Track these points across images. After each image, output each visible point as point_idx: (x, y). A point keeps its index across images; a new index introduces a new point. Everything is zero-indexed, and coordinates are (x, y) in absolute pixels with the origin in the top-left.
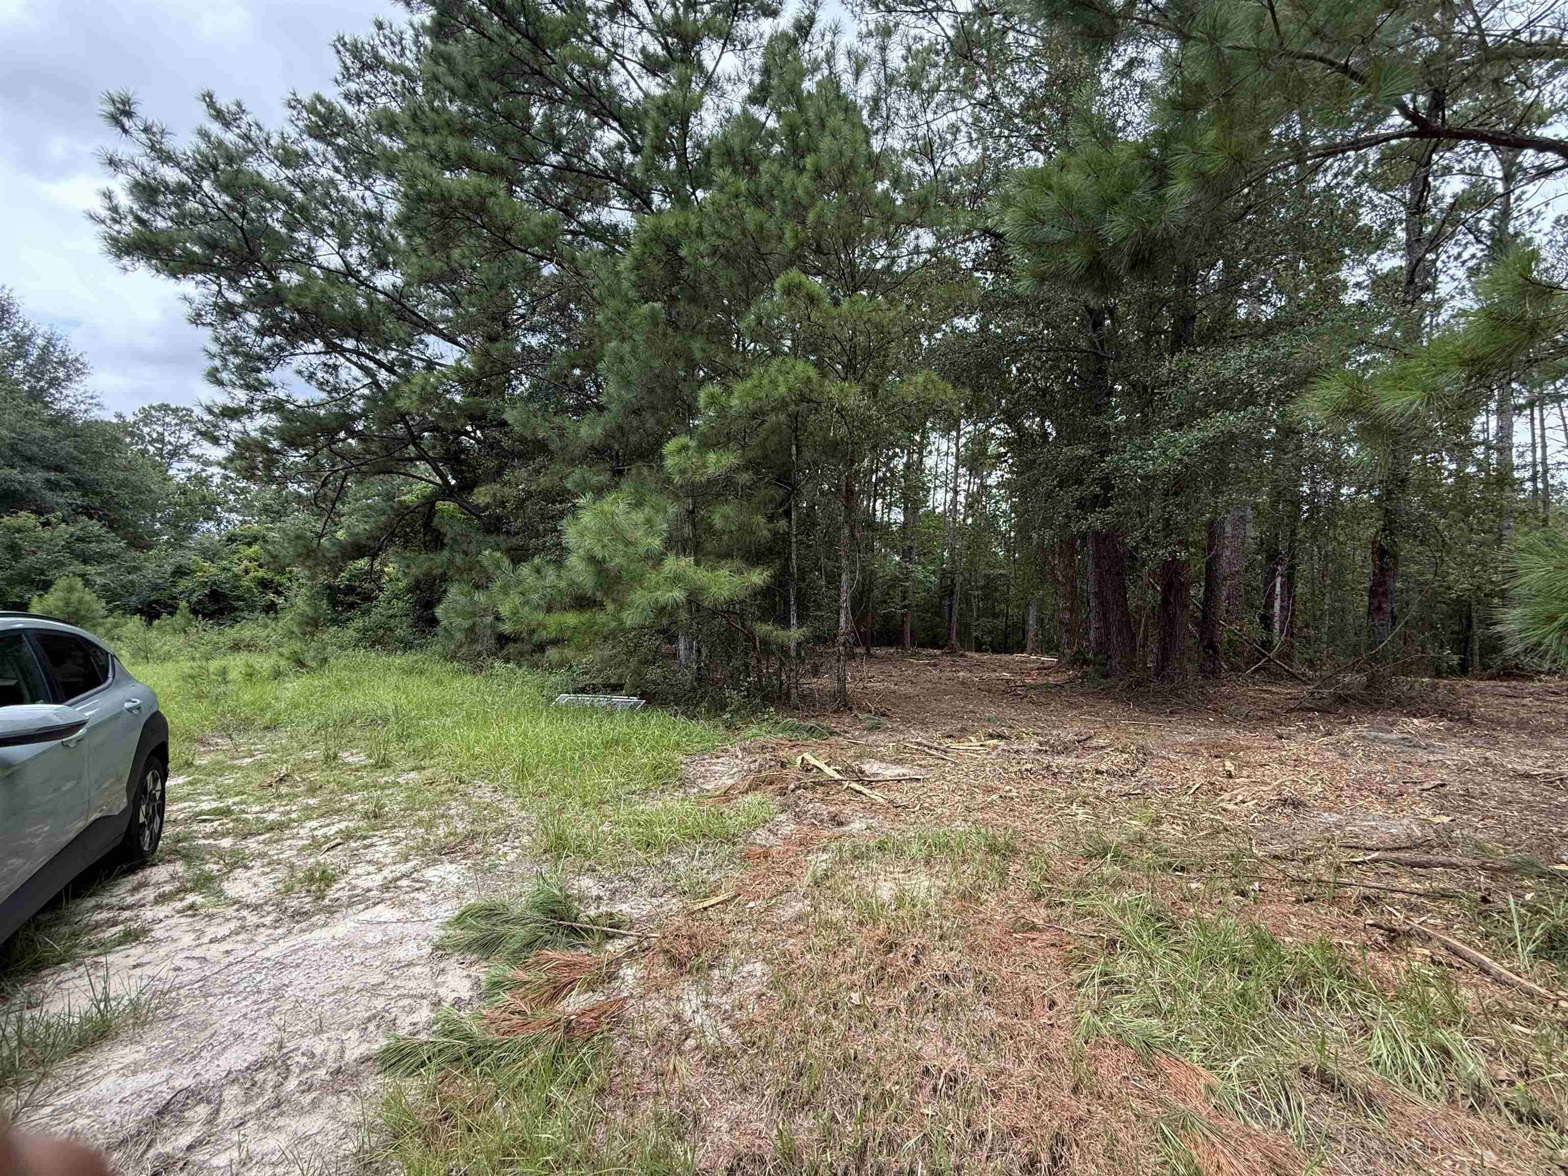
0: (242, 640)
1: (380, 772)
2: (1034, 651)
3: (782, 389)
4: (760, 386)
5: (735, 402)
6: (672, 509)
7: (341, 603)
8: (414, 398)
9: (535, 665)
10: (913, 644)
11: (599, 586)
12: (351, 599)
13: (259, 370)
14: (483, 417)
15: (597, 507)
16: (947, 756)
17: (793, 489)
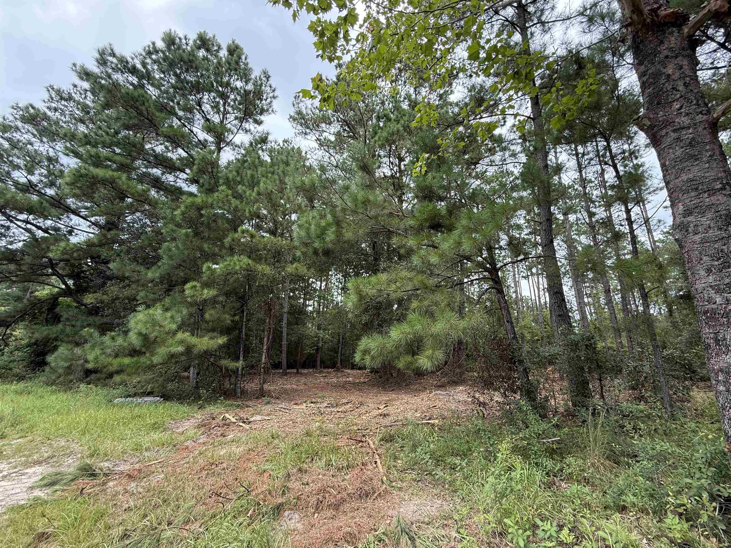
3: (238, 268)
4: (229, 265)
5: (218, 270)
6: (185, 312)
9: (105, 385)
11: (144, 345)
15: (146, 312)
16: (290, 411)
17: (245, 303)
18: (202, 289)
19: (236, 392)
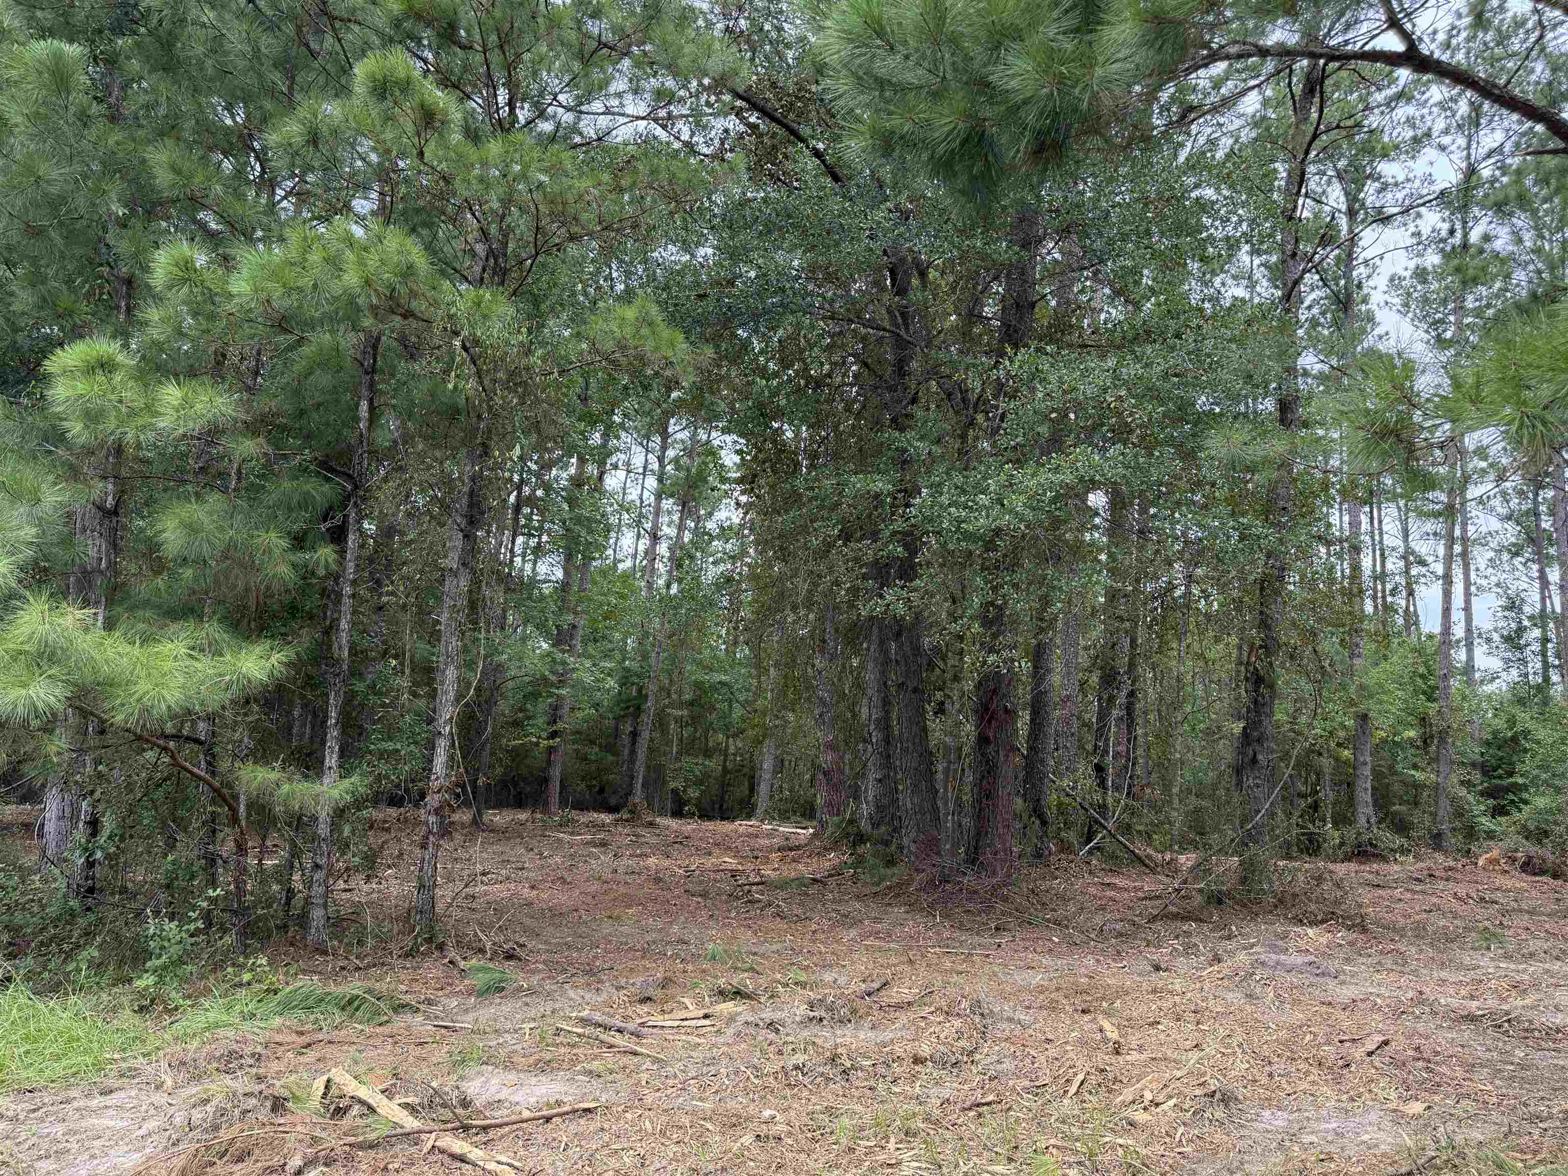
3: (351, 280)
4: (301, 264)
5: (239, 287)
16: (641, 1045)
17: (356, 487)
18: (146, 385)
19: (303, 920)
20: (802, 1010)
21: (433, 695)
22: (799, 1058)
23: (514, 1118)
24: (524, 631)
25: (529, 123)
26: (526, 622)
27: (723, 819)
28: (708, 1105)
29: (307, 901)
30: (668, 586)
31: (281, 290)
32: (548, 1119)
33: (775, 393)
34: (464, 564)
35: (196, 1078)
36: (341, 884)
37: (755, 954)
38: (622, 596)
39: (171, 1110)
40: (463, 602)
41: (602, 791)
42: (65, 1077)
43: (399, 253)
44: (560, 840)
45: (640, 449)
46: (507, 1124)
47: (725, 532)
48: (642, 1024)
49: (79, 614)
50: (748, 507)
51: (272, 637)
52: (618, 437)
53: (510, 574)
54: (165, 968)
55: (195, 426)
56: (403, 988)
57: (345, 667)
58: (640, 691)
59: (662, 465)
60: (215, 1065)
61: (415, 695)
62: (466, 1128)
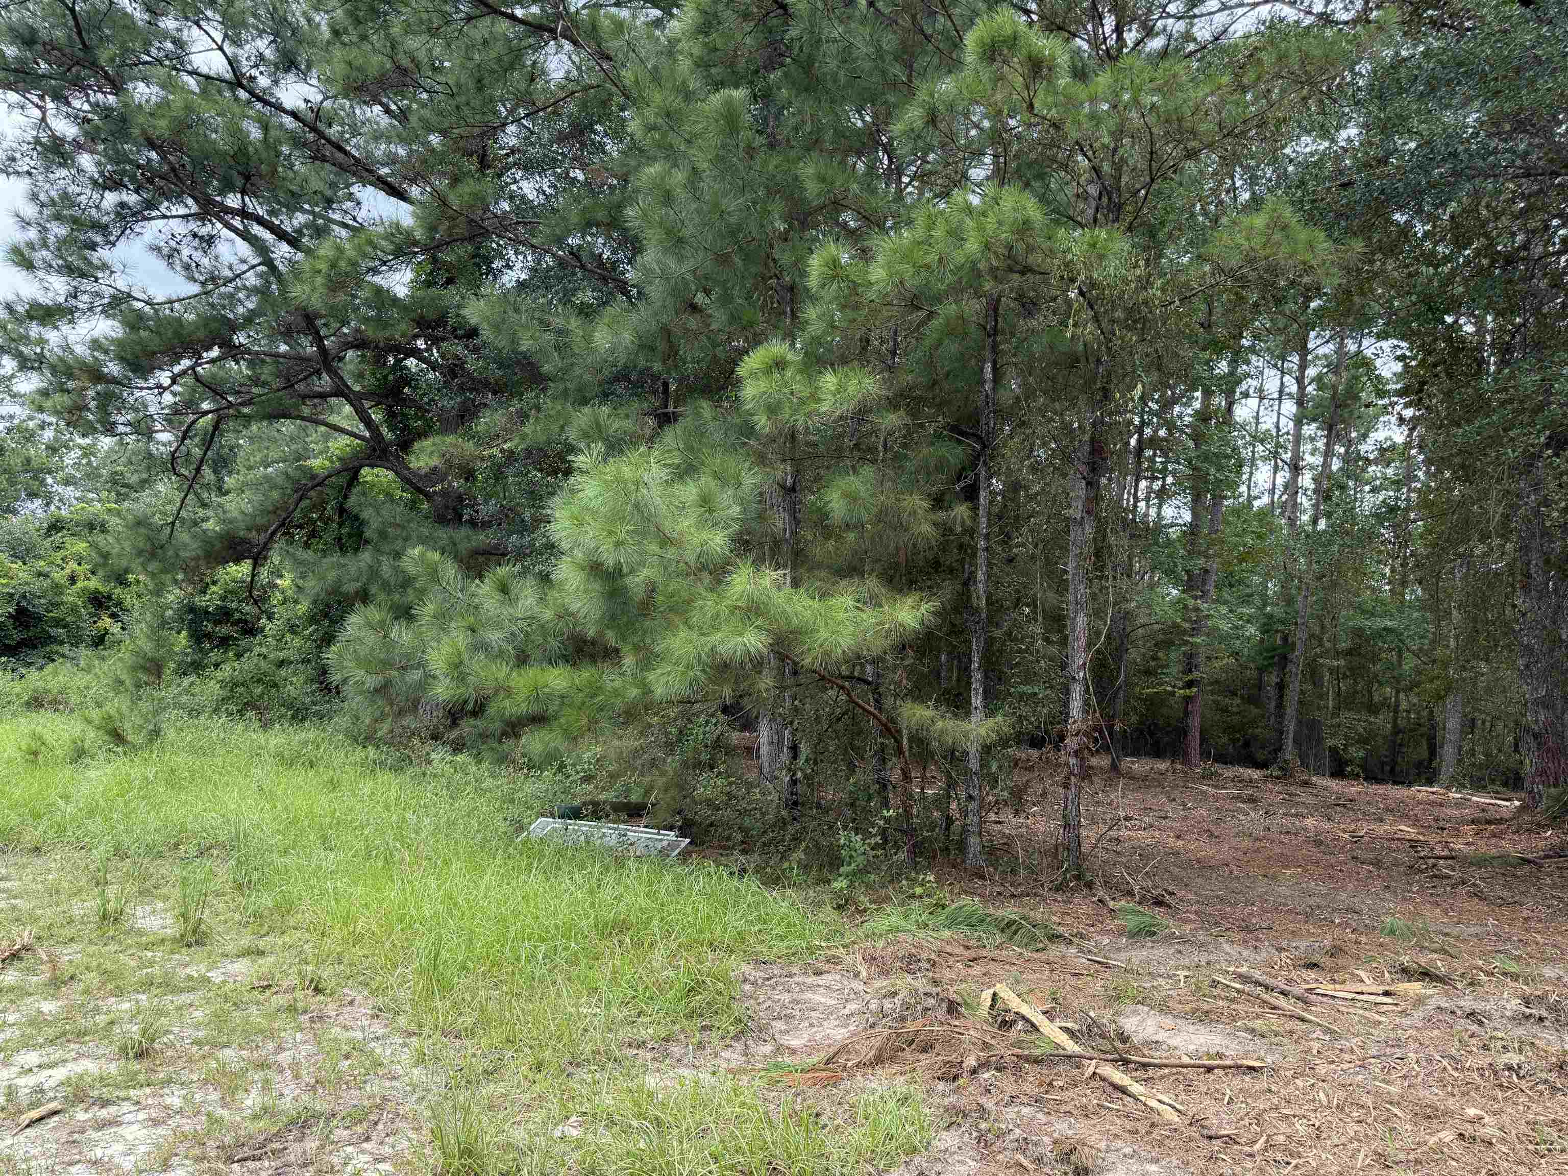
0: (47, 691)
1: (184, 955)
2: (1456, 782)
3: (972, 246)
4: (927, 242)
5: (877, 273)
6: (751, 479)
7: (208, 636)
8: (319, 280)
9: (503, 759)
10: (1205, 755)
11: (612, 619)
12: (224, 630)
13: (93, 246)
14: (441, 321)
15: (611, 468)
16: (1310, 1012)
17: (984, 447)
18: (810, 377)
19: (962, 847)
20: (1514, 1005)
21: (1064, 641)
22: (1514, 1058)
23: (1172, 1061)
24: (1151, 578)
25: (1137, 44)
26: (1153, 569)
27: (1395, 783)
28: (1393, 1089)
29: (964, 828)
30: (1315, 521)
31: (911, 270)
32: (1210, 1070)
33: (1449, 280)
34: (1088, 512)
35: (885, 973)
36: (992, 817)
37: (1446, 935)
38: (1260, 536)
39: (868, 997)
40: (1089, 549)
41: (1247, 744)
42: (787, 955)
43: (1015, 210)
44: (1203, 792)
45: (1273, 372)
46: (1166, 1066)
47: (1385, 453)
48: (1310, 991)
49: (774, 575)
50: (1413, 424)
51: (921, 589)
52: (1248, 363)
53: (1134, 520)
54: (854, 874)
55: (848, 407)
56: (1054, 918)
57: (984, 616)
58: (1285, 639)
59: (1301, 387)
60: (898, 964)
61: (1047, 640)
62: (1126, 1062)
